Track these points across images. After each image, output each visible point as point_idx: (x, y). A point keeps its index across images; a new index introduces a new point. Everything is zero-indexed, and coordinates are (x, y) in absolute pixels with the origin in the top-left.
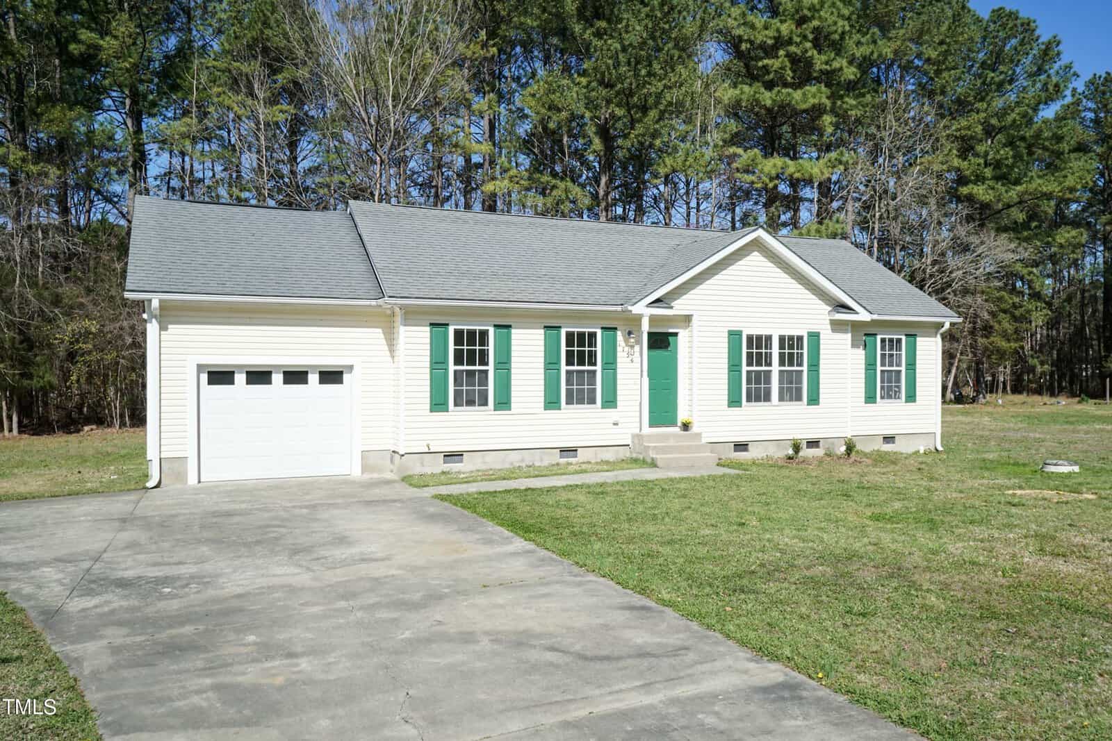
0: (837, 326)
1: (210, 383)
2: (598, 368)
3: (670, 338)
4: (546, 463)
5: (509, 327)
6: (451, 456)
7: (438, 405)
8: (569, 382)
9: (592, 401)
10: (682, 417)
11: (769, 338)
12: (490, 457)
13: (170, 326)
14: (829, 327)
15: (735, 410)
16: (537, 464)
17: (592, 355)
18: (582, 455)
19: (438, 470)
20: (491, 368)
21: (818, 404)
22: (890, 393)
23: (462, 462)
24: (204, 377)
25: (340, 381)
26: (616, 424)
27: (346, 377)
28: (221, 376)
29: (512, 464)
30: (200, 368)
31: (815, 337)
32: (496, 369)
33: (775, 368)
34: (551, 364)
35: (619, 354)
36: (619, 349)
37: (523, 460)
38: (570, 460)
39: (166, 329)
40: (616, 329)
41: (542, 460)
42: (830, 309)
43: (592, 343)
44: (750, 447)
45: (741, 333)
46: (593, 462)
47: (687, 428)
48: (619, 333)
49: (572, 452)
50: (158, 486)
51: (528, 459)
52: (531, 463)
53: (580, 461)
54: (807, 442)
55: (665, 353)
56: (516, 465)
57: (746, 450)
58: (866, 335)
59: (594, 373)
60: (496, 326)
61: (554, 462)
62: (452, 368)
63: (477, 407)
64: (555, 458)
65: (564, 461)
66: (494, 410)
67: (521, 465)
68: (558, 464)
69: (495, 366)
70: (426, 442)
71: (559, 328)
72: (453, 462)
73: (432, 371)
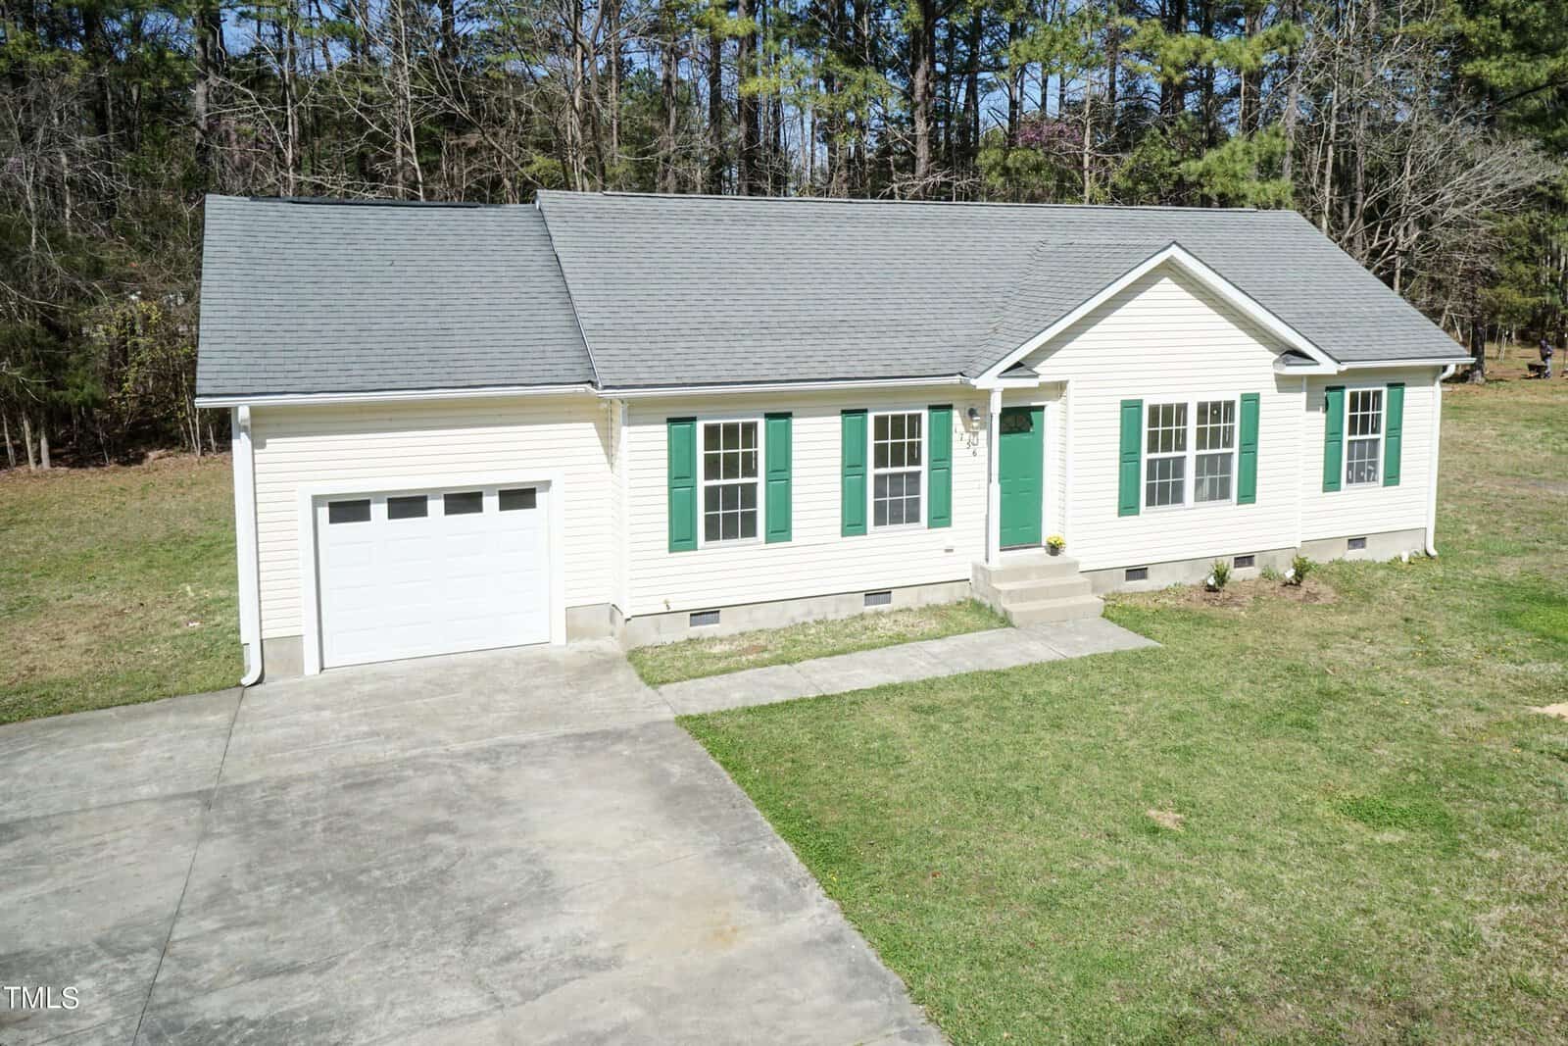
0: (1285, 384)
1: (333, 520)
2: (923, 468)
3: (1033, 415)
4: (843, 615)
5: (788, 415)
6: (700, 615)
7: (681, 540)
8: (879, 492)
9: (914, 517)
10: (1049, 532)
11: (1183, 408)
12: (760, 613)
13: (268, 441)
14: (1274, 385)
15: (1130, 520)
16: (831, 617)
17: (915, 448)
18: (898, 600)
19: (681, 637)
20: (760, 480)
21: (1254, 502)
22: (1361, 474)
23: (717, 622)
24: (324, 512)
25: (532, 505)
26: (949, 550)
27: (539, 497)
28: (349, 510)
29: (793, 620)
30: (317, 501)
31: (1252, 401)
32: (768, 481)
33: (1191, 453)
34: (852, 466)
35: (955, 445)
36: (955, 437)
37: (810, 613)
38: (881, 607)
39: (263, 445)
40: (950, 407)
41: (837, 611)
42: (1277, 357)
43: (914, 431)
44: (1150, 572)
45: (1138, 404)
46: (915, 607)
47: (1054, 549)
48: (955, 413)
49: (883, 595)
50: (259, 682)
51: (818, 610)
52: (821, 617)
53: (896, 608)
54: (1236, 559)
55: (1024, 437)
56: (800, 620)
57: (1144, 577)
58: (1328, 389)
59: (917, 475)
60: (768, 416)
61: (857, 613)
62: (702, 484)
63: (742, 540)
64: (858, 606)
65: (871, 609)
66: (766, 542)
67: (806, 620)
68: (862, 616)
69: (767, 477)
70: (664, 598)
71: (865, 411)
72: (705, 623)
73: (671, 491)
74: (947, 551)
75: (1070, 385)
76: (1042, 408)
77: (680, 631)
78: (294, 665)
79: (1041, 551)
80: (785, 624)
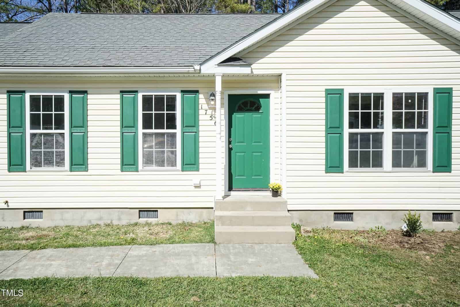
2: (178, 131)
3: (261, 100)
4: (124, 222)
5: (85, 92)
6: (28, 213)
7: (16, 164)
9: (172, 163)
10: (274, 181)
11: (379, 98)
12: (68, 215)
15: (335, 177)
16: (115, 223)
17: (172, 118)
18: (163, 216)
19: (18, 225)
20: (66, 132)
21: (449, 171)
23: (41, 218)
26: (198, 187)
31: (445, 96)
33: (388, 130)
34: (128, 127)
35: (201, 117)
36: (201, 112)
37: (101, 219)
38: (150, 220)
40: (197, 92)
41: (119, 219)
43: (172, 106)
44: (354, 216)
45: (340, 93)
46: (174, 223)
47: (276, 192)
48: (201, 96)
49: (153, 211)
51: (106, 217)
52: (109, 222)
53: (160, 222)
54: (434, 214)
55: (255, 115)
56: (95, 223)
57: (351, 219)
59: (174, 135)
60: (71, 92)
61: (133, 222)
62: (29, 131)
63: (55, 168)
64: (134, 218)
65: (143, 220)
66: (71, 171)
67: (99, 223)
68: (136, 224)
69: (70, 130)
70: (5, 200)
71: (137, 92)
72: (33, 217)
73: (9, 134)
74: (196, 187)
75: (283, 78)
76: (267, 96)
77: (17, 221)
79: (269, 194)
80: (85, 223)
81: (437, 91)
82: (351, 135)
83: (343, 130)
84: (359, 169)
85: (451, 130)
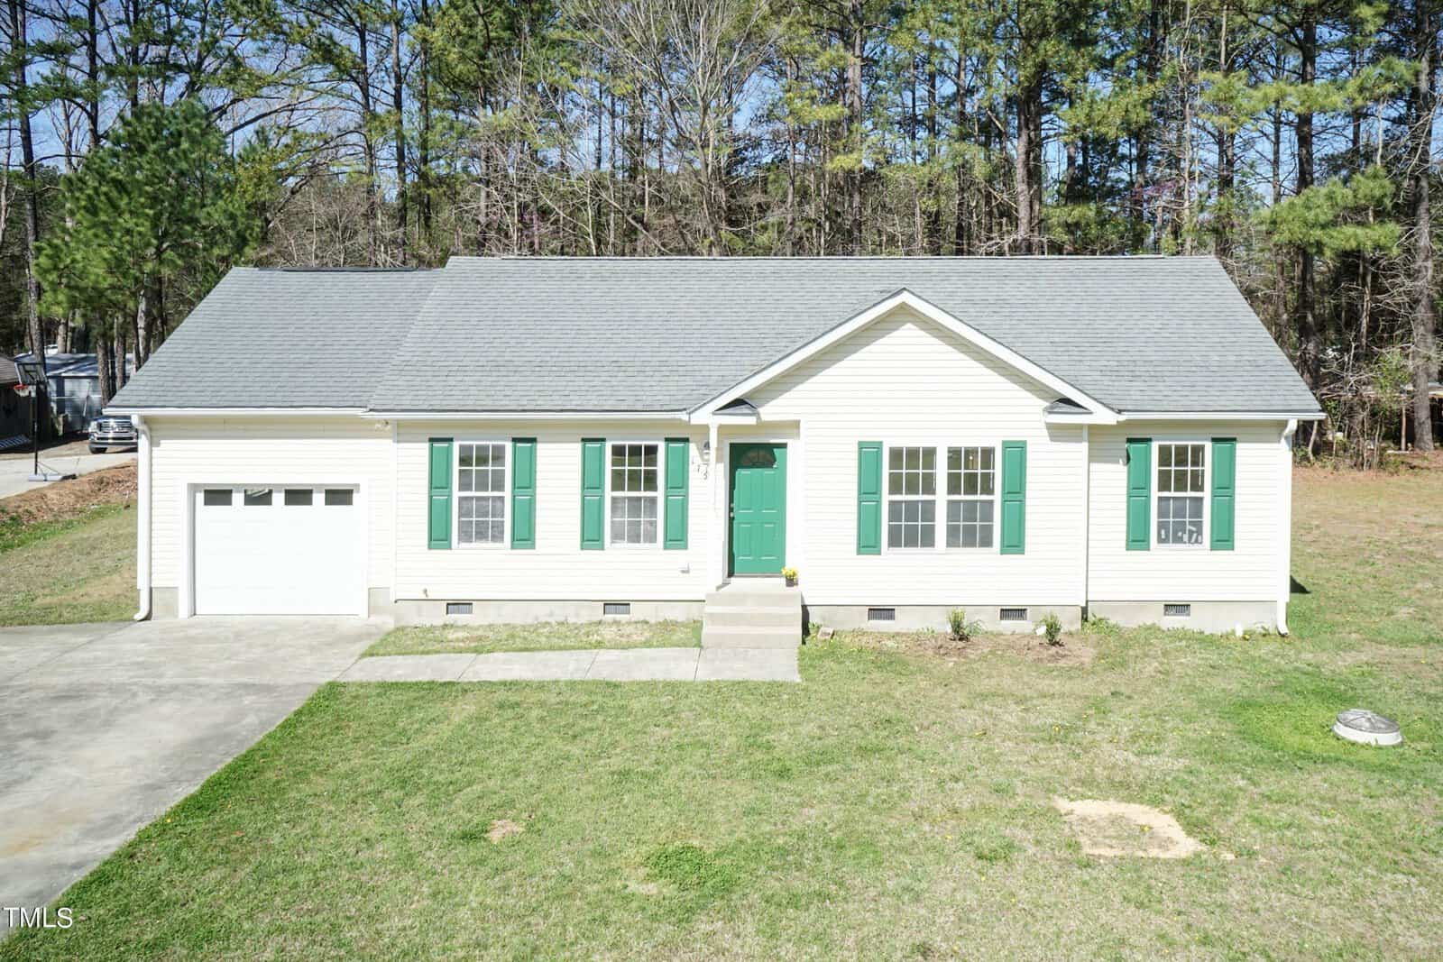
0: (1059, 433)
1: (207, 502)
2: (660, 494)
3: (776, 452)
4: (584, 619)
6: (454, 605)
10: (790, 567)
11: (930, 453)
12: (507, 609)
13: (162, 441)
14: (1045, 432)
15: (870, 559)
16: (571, 620)
18: (637, 612)
19: (439, 622)
23: (471, 613)
24: (200, 497)
25: (349, 502)
26: (685, 572)
27: (355, 496)
28: (218, 496)
29: (537, 618)
30: (194, 488)
31: (1016, 451)
33: (941, 497)
34: (590, 484)
35: (691, 475)
36: (692, 468)
37: (551, 615)
38: (618, 617)
39: (158, 445)
40: (686, 440)
41: (577, 615)
42: (1047, 404)
43: (651, 459)
44: (897, 613)
45: (879, 445)
46: (652, 621)
47: (791, 581)
48: (692, 446)
49: (623, 605)
50: (147, 618)
51: (559, 612)
52: (562, 619)
53: (633, 620)
54: (1002, 610)
55: (767, 472)
56: (543, 620)
57: (892, 617)
58: (1130, 441)
59: (653, 501)
60: (515, 440)
61: (596, 619)
62: (457, 494)
63: (490, 545)
64: (597, 613)
65: (609, 617)
66: (512, 548)
67: (549, 620)
68: (600, 622)
69: (513, 492)
70: (423, 587)
71: (603, 440)
72: (460, 612)
73: (431, 497)
74: (683, 572)
75: (802, 425)
76: (784, 446)
77: (438, 617)
78: (172, 610)
79: (783, 581)
80: (530, 621)
81: (1007, 445)
82: (892, 503)
83: (880, 497)
84: (903, 549)
85: (1025, 497)
